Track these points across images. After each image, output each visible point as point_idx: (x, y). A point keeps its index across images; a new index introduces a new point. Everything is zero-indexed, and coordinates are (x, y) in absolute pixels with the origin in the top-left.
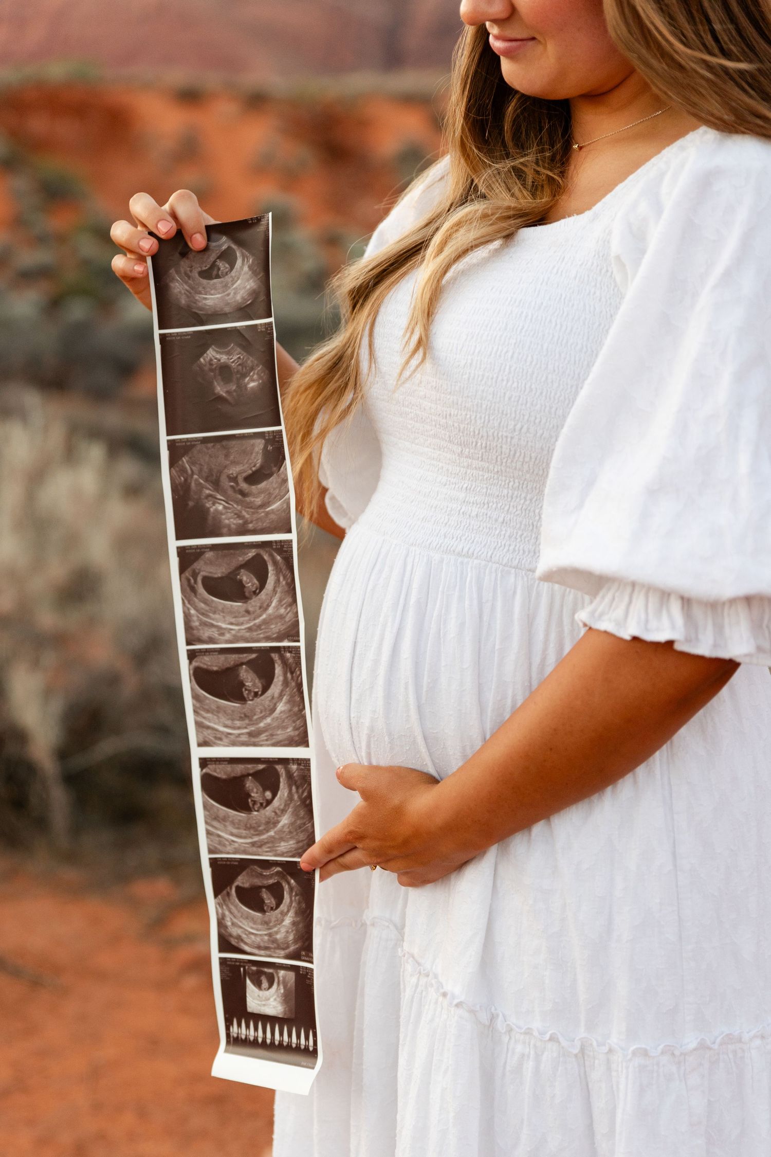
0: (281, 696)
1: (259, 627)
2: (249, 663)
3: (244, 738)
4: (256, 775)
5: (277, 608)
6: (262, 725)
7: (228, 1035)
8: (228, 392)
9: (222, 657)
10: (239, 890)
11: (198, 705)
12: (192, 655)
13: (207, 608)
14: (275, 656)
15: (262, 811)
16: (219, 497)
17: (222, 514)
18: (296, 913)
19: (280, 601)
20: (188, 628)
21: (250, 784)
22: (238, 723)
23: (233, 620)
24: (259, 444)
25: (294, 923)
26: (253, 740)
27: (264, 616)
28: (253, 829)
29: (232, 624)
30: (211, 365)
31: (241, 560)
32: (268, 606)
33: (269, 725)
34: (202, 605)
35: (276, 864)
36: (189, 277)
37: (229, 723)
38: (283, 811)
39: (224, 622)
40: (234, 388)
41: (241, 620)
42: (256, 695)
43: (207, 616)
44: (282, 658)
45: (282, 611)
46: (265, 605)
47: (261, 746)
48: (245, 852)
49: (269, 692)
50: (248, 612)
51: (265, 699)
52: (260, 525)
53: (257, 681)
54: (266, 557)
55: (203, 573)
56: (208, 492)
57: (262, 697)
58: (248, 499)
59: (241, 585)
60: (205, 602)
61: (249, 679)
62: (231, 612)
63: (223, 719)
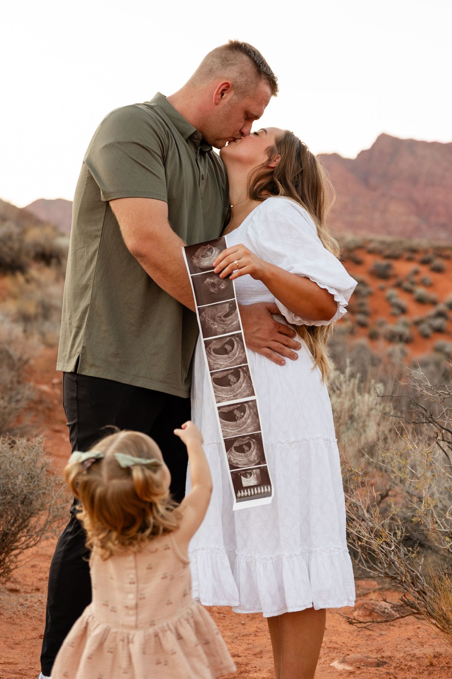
0: (243, 382)
1: (233, 361)
2: (231, 373)
3: (232, 398)
4: (237, 409)
5: (239, 354)
6: (238, 392)
7: (237, 497)
8: (215, 291)
9: (222, 373)
10: (235, 447)
11: (215, 390)
13: (215, 359)
14: (240, 370)
15: (241, 420)
16: (215, 323)
17: (217, 328)
18: (257, 450)
19: (239, 352)
20: (210, 366)
21: (236, 412)
22: (229, 393)
23: (224, 361)
24: (227, 305)
25: (256, 454)
26: (235, 397)
27: (235, 358)
28: (239, 426)
29: (224, 362)
30: (208, 283)
31: (225, 341)
32: (236, 354)
33: (240, 392)
34: (213, 358)
35: (247, 436)
36: (198, 258)
37: (226, 394)
38: (248, 418)
39: (221, 362)
40: (217, 289)
41: (227, 360)
42: (235, 383)
43: (216, 361)
44: (243, 369)
45: (241, 355)
46: (234, 354)
47: (238, 399)
48: (236, 435)
49: (239, 381)
50: (229, 357)
51: (238, 384)
52: (230, 330)
53: (235, 378)
54: (233, 339)
55: (213, 348)
56: (211, 322)
57: (237, 383)
58: (225, 322)
59: (226, 349)
60: (214, 357)
61: (232, 378)
62: (224, 358)
63: (224, 393)
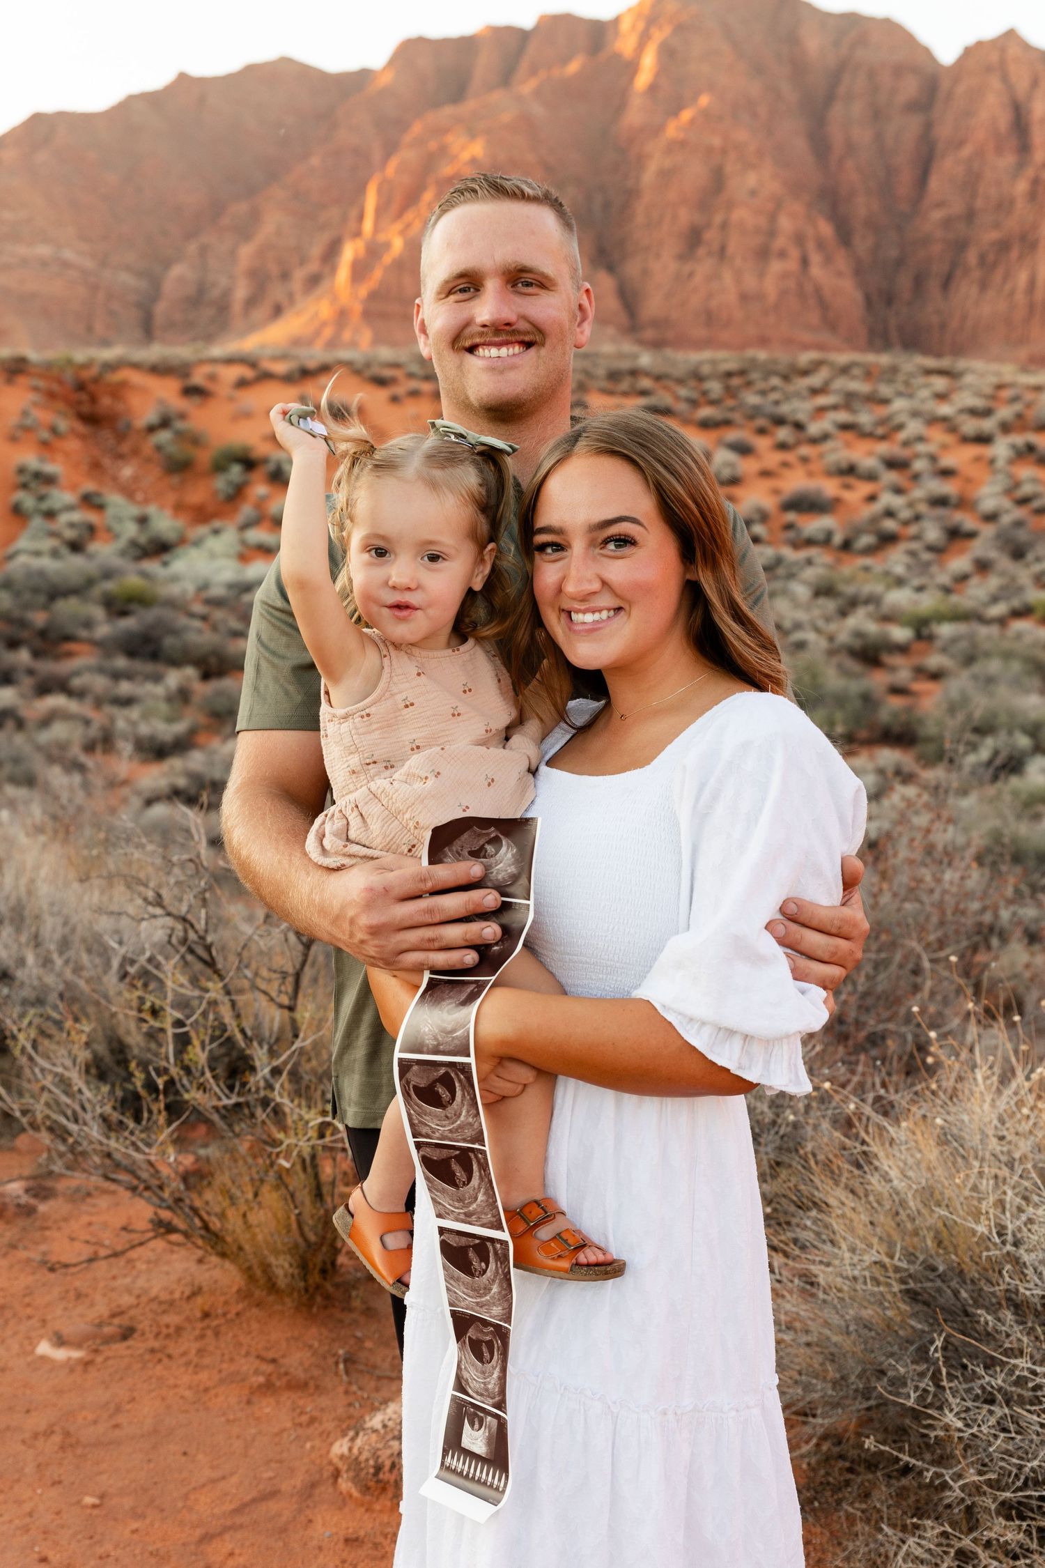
0: (480, 1187)
1: (457, 1130)
2: (456, 1157)
3: (462, 1217)
4: (474, 1247)
5: (467, 1116)
6: (472, 1208)
9: (437, 1151)
10: (469, 1340)
11: (430, 1184)
12: (418, 1146)
13: (421, 1111)
14: (472, 1155)
15: (481, 1278)
19: (468, 1112)
20: (412, 1125)
21: (471, 1254)
22: (457, 1204)
23: (438, 1122)
25: (498, 1378)
26: (468, 1218)
27: (459, 1121)
28: (477, 1292)
29: (439, 1125)
31: (436, 1075)
32: (460, 1115)
33: (476, 1209)
34: (419, 1109)
35: (491, 1324)
37: (451, 1202)
38: (494, 1281)
39: (433, 1122)
41: (445, 1123)
42: (464, 1184)
43: (424, 1118)
44: (476, 1157)
45: (470, 1120)
46: (457, 1113)
47: (475, 1225)
48: (472, 1309)
49: (472, 1184)
50: (447, 1118)
51: (470, 1189)
52: (448, 1047)
53: (463, 1173)
54: (453, 1075)
55: (414, 1082)
57: (468, 1187)
59: (439, 1095)
60: (418, 1105)
61: (458, 1170)
62: (436, 1116)
63: (448, 1199)
